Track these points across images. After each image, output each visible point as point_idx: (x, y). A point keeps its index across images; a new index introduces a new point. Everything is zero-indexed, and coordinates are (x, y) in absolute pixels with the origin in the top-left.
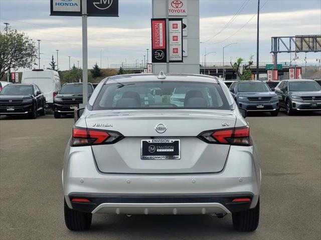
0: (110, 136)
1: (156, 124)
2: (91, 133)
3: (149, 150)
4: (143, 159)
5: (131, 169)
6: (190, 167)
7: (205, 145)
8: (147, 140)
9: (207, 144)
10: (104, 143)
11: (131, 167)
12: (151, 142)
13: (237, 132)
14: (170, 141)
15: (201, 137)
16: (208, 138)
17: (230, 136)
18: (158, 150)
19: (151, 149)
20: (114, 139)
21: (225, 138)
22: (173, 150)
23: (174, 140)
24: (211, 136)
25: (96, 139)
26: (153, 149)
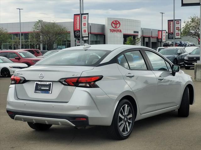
0: (21, 80)
1: (40, 74)
3: (38, 88)
4: (35, 92)
8: (38, 82)
9: (63, 85)
10: (19, 83)
11: (30, 97)
13: (80, 79)
14: (48, 83)
15: (60, 81)
16: (64, 82)
17: (76, 82)
18: (42, 88)
21: (73, 83)
22: (48, 88)
23: (49, 83)
24: (65, 81)
26: (39, 87)
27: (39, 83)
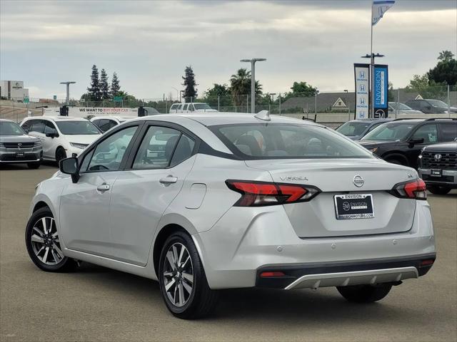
0: (307, 192)
1: (353, 176)
2: (281, 188)
3: (344, 209)
4: (339, 218)
5: (329, 231)
6: (383, 226)
7: (396, 200)
8: (341, 196)
9: (398, 199)
10: (298, 200)
12: (345, 198)
14: (363, 196)
15: (394, 192)
16: (400, 193)
17: (416, 189)
18: (352, 208)
19: (346, 206)
20: (310, 195)
21: (413, 192)
22: (366, 207)
23: (366, 195)
24: (404, 189)
25: (290, 196)
26: (347, 206)
27: (344, 197)
